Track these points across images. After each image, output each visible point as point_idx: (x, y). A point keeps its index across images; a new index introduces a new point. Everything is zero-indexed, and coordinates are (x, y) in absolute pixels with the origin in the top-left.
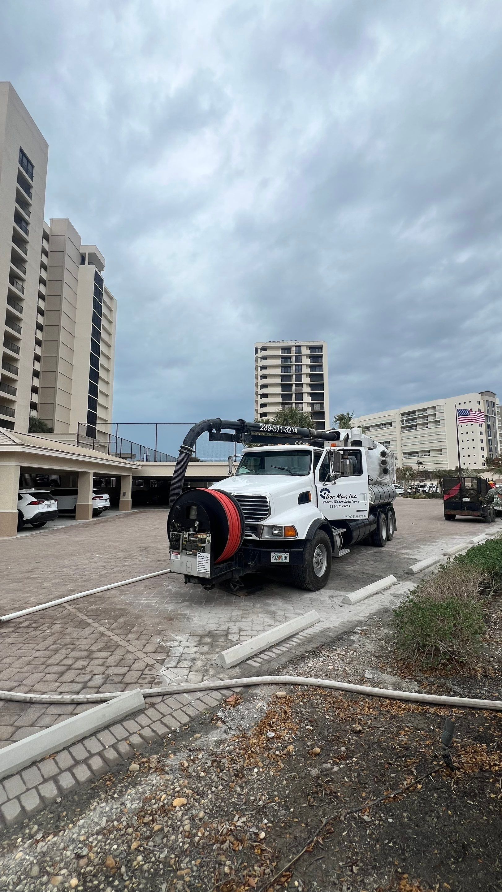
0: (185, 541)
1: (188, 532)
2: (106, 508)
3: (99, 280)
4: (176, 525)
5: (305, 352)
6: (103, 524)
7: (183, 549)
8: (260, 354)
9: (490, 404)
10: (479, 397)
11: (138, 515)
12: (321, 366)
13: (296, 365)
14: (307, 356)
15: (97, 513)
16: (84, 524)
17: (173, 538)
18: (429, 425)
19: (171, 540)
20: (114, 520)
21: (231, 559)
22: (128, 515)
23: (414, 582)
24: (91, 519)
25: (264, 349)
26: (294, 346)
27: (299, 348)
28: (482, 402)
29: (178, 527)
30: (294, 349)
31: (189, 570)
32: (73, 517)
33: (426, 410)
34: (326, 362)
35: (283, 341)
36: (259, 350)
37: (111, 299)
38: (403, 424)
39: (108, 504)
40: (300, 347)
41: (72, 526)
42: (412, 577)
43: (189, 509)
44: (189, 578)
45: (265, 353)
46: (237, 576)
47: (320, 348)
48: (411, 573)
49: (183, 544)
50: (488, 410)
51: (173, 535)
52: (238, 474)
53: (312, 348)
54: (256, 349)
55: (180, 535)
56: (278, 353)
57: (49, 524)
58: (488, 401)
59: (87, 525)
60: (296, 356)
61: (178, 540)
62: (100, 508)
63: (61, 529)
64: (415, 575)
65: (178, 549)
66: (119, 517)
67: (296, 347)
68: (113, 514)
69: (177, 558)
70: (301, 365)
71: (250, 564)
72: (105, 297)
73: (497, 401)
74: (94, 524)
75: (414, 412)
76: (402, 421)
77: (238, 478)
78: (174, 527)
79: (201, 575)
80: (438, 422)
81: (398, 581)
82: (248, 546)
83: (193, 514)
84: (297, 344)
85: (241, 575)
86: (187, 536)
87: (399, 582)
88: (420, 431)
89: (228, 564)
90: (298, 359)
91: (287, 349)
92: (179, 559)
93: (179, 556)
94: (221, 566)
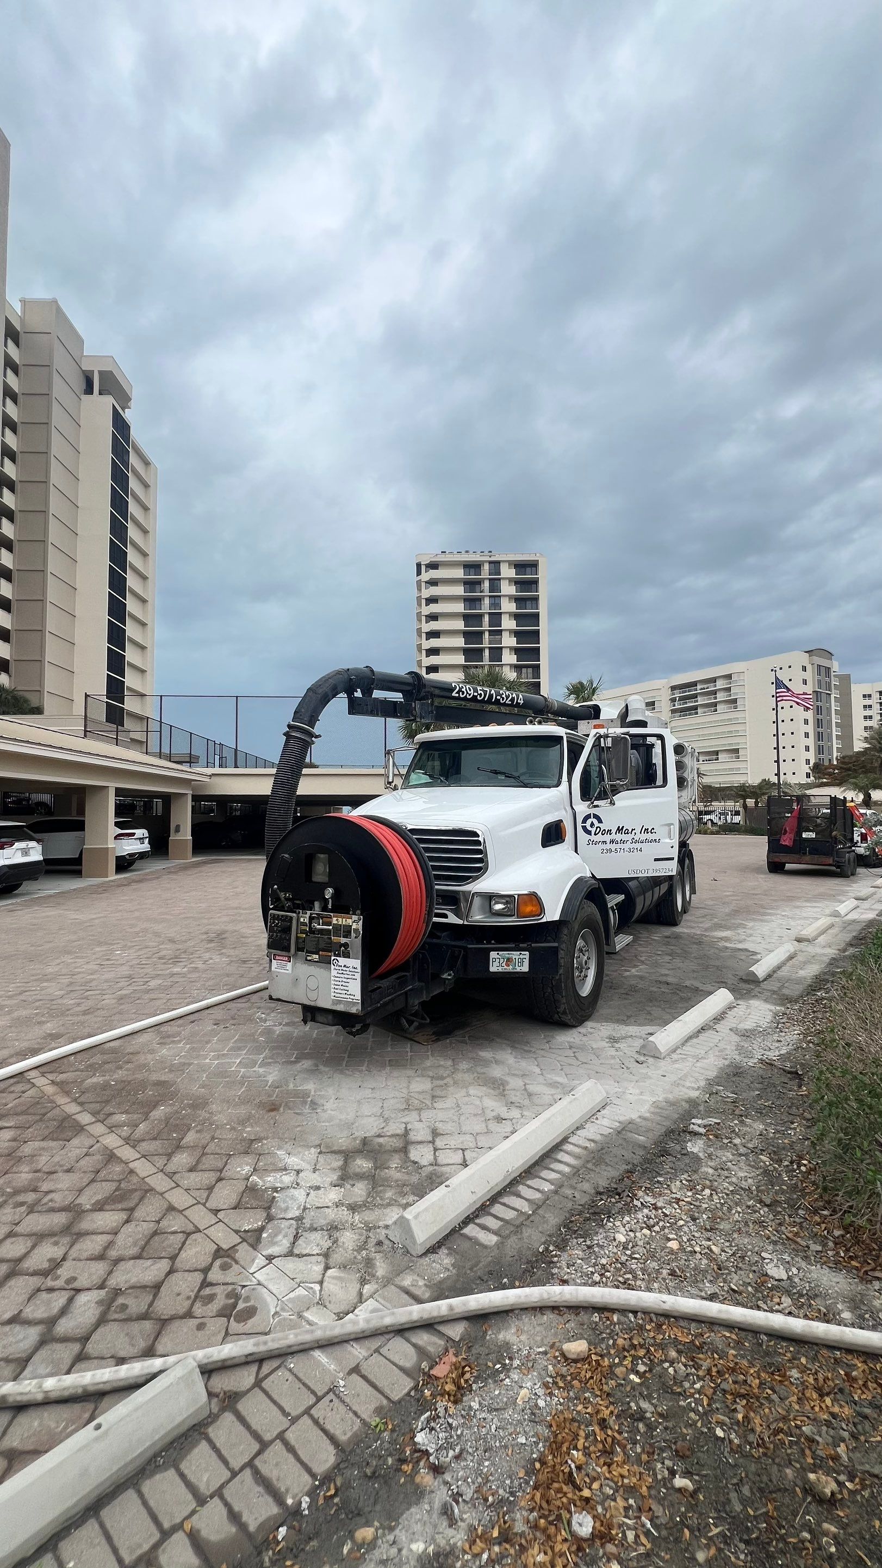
0: (303, 932)
1: (309, 912)
2: (142, 856)
3: (121, 426)
4: (282, 895)
5: (508, 572)
6: (134, 886)
7: (299, 949)
8: (426, 576)
9: (823, 670)
10: (805, 659)
11: (205, 868)
12: (536, 599)
13: (490, 597)
14: (510, 580)
15: (124, 864)
16: (98, 886)
17: (276, 926)
18: (719, 707)
19: (270, 930)
20: (158, 878)
21: (404, 967)
22: (185, 868)
23: (766, 1001)
24: (113, 877)
25: (433, 566)
26: (486, 561)
27: (496, 565)
28: (809, 668)
29: (287, 899)
30: (486, 566)
31: (313, 996)
32: (78, 873)
33: (713, 680)
34: (544, 592)
35: (467, 552)
36: (423, 568)
37: (147, 463)
38: (674, 706)
39: (146, 847)
40: (497, 563)
41: (74, 890)
42: (757, 989)
43: (309, 861)
44: (311, 1013)
45: (434, 574)
46: (417, 1002)
47: (534, 565)
48: (752, 980)
49: (297, 938)
50: (819, 681)
51: (274, 917)
52: (407, 785)
53: (520, 566)
54: (419, 565)
55: (291, 918)
56: (459, 573)
57: (26, 886)
58: (819, 666)
59: (105, 889)
60: (490, 580)
61: (287, 930)
62: (131, 855)
63: (51, 896)
64: (763, 985)
65: (287, 949)
66: (169, 871)
67: (490, 562)
68: (157, 866)
69: (283, 967)
70: (500, 596)
71: (445, 976)
72: (133, 460)
73: (835, 667)
74: (119, 886)
75: (694, 684)
76: (673, 700)
77: (406, 794)
78: (277, 899)
79: (340, 1008)
80: (735, 701)
81: (736, 998)
82: (439, 938)
83: (321, 871)
84: (493, 559)
85: (424, 998)
86: (307, 921)
87: (739, 1002)
88: (702, 718)
89: (397, 979)
90: (495, 585)
91: (473, 567)
92: (290, 971)
93: (289, 965)
94: (385, 983)
